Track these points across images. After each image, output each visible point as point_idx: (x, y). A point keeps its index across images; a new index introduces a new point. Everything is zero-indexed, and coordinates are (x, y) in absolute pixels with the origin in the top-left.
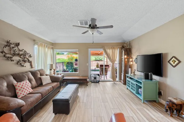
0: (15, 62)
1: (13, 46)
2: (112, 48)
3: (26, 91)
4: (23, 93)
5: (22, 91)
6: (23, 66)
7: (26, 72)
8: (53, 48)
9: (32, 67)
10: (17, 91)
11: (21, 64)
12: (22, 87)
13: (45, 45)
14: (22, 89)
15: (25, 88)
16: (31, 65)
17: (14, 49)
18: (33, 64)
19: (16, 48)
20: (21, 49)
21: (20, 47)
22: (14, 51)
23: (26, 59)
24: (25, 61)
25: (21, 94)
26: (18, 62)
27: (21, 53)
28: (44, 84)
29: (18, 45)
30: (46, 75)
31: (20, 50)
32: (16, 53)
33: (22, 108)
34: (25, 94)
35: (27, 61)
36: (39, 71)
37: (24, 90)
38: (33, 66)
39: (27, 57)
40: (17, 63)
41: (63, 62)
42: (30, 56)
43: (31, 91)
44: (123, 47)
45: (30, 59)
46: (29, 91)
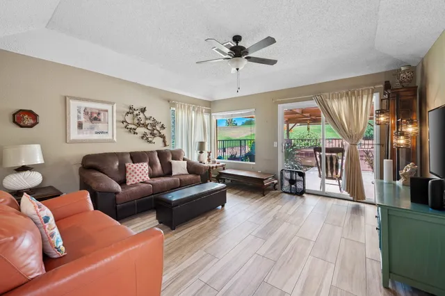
0: (140, 135)
1: (137, 112)
2: (347, 93)
3: (138, 178)
4: (133, 179)
5: (133, 176)
6: (150, 142)
7: (152, 152)
8: (209, 112)
9: (165, 145)
10: (127, 175)
11: (147, 138)
12: (133, 171)
13: (189, 107)
14: (133, 174)
15: (138, 172)
16: (164, 142)
17: (139, 116)
18: (167, 139)
19: (141, 115)
20: (148, 116)
21: (147, 114)
22: (138, 120)
23: (155, 132)
24: (154, 135)
25: (130, 179)
26: (144, 137)
27: (148, 122)
28: (174, 174)
29: (143, 110)
30: (184, 160)
31: (146, 119)
32: (142, 122)
33: (117, 196)
34: (136, 181)
35: (158, 134)
36: (172, 152)
37: (136, 175)
38: (167, 144)
39: (158, 128)
40: (142, 137)
41: (241, 140)
42: (163, 127)
43: (145, 180)
44: (387, 86)
45: (163, 132)
46: (143, 178)
